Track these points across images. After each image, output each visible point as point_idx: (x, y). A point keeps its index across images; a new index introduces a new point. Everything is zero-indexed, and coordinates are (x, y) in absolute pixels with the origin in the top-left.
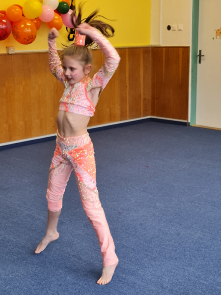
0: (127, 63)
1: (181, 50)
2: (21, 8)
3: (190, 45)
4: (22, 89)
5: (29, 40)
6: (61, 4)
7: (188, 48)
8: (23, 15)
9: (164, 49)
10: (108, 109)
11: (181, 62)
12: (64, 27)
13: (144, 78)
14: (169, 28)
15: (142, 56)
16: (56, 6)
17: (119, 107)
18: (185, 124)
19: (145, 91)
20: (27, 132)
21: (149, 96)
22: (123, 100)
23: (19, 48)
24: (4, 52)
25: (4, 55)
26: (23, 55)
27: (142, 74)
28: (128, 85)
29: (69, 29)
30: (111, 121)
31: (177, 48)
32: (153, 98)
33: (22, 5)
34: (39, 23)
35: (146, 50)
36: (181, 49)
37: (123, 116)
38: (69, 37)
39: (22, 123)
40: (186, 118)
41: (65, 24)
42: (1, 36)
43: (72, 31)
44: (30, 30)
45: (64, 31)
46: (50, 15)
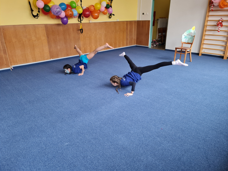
0: (129, 26)
1: (147, 22)
2: (94, 6)
3: (150, 20)
4: (94, 35)
5: (96, 18)
6: (107, 5)
8: (94, 9)
9: (141, 22)
10: (122, 42)
11: (147, 26)
13: (134, 32)
14: (143, 14)
15: (134, 24)
16: (105, 6)
17: (126, 42)
18: (147, 47)
19: (134, 36)
21: (136, 38)
22: (127, 39)
23: (93, 21)
24: (88, 22)
26: (95, 23)
27: (133, 30)
29: (110, 14)
30: (123, 46)
31: (146, 21)
32: (137, 39)
33: (94, 5)
34: (100, 11)
35: (135, 21)
37: (127, 45)
38: (109, 17)
40: (148, 45)
41: (109, 12)
42: (87, 16)
43: (111, 15)
44: (97, 14)
45: (108, 15)
46: (103, 9)
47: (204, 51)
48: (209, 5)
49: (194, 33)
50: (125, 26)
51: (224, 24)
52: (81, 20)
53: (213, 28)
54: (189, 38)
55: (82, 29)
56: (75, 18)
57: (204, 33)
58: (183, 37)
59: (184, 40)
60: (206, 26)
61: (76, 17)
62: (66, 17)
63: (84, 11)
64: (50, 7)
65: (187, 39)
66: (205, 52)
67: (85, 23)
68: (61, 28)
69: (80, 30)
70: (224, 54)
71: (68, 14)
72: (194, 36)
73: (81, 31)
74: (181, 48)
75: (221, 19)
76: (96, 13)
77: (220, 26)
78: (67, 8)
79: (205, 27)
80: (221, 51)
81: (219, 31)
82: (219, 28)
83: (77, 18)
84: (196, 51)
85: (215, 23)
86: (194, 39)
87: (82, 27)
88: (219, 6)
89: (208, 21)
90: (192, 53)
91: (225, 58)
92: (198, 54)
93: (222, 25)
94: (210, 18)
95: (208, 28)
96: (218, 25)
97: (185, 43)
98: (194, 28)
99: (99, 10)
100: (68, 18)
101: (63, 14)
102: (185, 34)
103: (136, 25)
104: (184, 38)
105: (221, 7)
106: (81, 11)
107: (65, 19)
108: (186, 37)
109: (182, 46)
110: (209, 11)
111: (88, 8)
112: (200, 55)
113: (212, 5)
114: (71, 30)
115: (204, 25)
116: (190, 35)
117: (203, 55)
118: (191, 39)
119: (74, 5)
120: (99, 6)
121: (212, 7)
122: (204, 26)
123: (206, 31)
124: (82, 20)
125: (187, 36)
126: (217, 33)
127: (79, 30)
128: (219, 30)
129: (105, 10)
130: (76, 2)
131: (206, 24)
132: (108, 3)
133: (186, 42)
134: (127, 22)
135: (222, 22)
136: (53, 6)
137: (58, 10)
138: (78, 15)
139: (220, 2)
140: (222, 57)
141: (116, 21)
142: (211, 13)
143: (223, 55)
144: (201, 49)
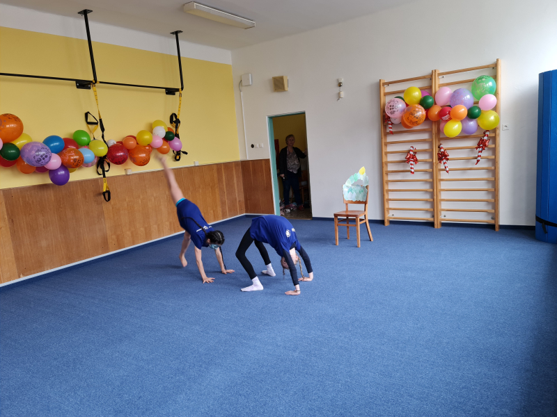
0: (223, 174)
2: (135, 138)
3: (270, 157)
4: (140, 202)
5: (144, 163)
6: (166, 133)
7: (269, 160)
8: (137, 144)
9: (251, 163)
10: (212, 211)
11: (264, 171)
12: (171, 150)
13: (238, 185)
14: (253, 146)
15: (234, 169)
16: (163, 134)
17: (221, 209)
19: (239, 196)
20: (148, 236)
21: (242, 199)
22: (223, 203)
23: (134, 169)
24: (124, 174)
25: (124, 176)
26: (141, 174)
27: (235, 181)
28: (225, 191)
29: (175, 152)
30: (215, 220)
31: (260, 161)
32: (246, 200)
33: (135, 136)
34: (151, 148)
35: (236, 163)
36: (263, 162)
37: (224, 216)
38: (175, 158)
39: (142, 229)
41: (172, 148)
42: (119, 161)
43: (178, 153)
44: (144, 155)
45: (171, 154)
46: (159, 142)
47: (393, 215)
48: (384, 122)
49: (366, 181)
50: (216, 175)
51: (419, 157)
52: (104, 171)
53: (400, 168)
54: (358, 191)
55: (108, 192)
56: (87, 167)
57: (385, 179)
58: (345, 190)
59: (348, 196)
60: (386, 164)
61: (90, 164)
62: (65, 166)
63: (112, 149)
64: (20, 148)
65: (355, 194)
66: (395, 216)
67: (116, 177)
68: (50, 195)
69: (104, 193)
70: (433, 216)
71: (69, 160)
72: (367, 187)
73: (107, 195)
74: (344, 213)
75: (412, 149)
76: (142, 153)
77: (412, 162)
78: (66, 148)
79: (384, 165)
80: (427, 211)
81: (413, 173)
82: (412, 166)
83: (95, 167)
84: (378, 218)
85: (403, 158)
86: (367, 193)
87: (107, 187)
88: (402, 123)
89: (387, 153)
90: (370, 221)
91: (437, 225)
92: (382, 222)
93: (417, 160)
94: (390, 149)
95: (391, 168)
96: (408, 160)
97: (352, 202)
98: (363, 170)
99: (149, 145)
100: (70, 169)
101: (55, 162)
102: (348, 183)
103: (240, 170)
104: (349, 192)
105: (406, 126)
106: (103, 151)
107: (62, 172)
108: (350, 190)
109: (347, 209)
110: (386, 134)
111: (121, 143)
112: (387, 224)
113: (390, 122)
114: (79, 196)
115: (382, 163)
116: (358, 185)
117: (391, 222)
118: (362, 193)
119: (85, 139)
120: (147, 137)
121: (390, 126)
122: (382, 165)
123: (387, 174)
124: (107, 171)
125: (353, 187)
126: (410, 176)
127: (100, 194)
128: (413, 170)
129: (163, 145)
130: (91, 132)
131: (384, 161)
132: (169, 128)
133: (354, 200)
134: (219, 165)
135: (415, 153)
136: (28, 144)
137: (41, 153)
138: (96, 161)
139: (402, 118)
140: (431, 224)
141: (193, 165)
142: (390, 139)
143: (431, 220)
144: (386, 211)
